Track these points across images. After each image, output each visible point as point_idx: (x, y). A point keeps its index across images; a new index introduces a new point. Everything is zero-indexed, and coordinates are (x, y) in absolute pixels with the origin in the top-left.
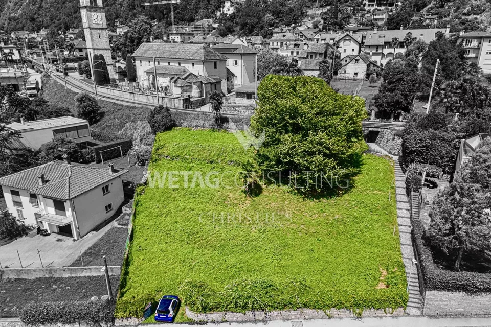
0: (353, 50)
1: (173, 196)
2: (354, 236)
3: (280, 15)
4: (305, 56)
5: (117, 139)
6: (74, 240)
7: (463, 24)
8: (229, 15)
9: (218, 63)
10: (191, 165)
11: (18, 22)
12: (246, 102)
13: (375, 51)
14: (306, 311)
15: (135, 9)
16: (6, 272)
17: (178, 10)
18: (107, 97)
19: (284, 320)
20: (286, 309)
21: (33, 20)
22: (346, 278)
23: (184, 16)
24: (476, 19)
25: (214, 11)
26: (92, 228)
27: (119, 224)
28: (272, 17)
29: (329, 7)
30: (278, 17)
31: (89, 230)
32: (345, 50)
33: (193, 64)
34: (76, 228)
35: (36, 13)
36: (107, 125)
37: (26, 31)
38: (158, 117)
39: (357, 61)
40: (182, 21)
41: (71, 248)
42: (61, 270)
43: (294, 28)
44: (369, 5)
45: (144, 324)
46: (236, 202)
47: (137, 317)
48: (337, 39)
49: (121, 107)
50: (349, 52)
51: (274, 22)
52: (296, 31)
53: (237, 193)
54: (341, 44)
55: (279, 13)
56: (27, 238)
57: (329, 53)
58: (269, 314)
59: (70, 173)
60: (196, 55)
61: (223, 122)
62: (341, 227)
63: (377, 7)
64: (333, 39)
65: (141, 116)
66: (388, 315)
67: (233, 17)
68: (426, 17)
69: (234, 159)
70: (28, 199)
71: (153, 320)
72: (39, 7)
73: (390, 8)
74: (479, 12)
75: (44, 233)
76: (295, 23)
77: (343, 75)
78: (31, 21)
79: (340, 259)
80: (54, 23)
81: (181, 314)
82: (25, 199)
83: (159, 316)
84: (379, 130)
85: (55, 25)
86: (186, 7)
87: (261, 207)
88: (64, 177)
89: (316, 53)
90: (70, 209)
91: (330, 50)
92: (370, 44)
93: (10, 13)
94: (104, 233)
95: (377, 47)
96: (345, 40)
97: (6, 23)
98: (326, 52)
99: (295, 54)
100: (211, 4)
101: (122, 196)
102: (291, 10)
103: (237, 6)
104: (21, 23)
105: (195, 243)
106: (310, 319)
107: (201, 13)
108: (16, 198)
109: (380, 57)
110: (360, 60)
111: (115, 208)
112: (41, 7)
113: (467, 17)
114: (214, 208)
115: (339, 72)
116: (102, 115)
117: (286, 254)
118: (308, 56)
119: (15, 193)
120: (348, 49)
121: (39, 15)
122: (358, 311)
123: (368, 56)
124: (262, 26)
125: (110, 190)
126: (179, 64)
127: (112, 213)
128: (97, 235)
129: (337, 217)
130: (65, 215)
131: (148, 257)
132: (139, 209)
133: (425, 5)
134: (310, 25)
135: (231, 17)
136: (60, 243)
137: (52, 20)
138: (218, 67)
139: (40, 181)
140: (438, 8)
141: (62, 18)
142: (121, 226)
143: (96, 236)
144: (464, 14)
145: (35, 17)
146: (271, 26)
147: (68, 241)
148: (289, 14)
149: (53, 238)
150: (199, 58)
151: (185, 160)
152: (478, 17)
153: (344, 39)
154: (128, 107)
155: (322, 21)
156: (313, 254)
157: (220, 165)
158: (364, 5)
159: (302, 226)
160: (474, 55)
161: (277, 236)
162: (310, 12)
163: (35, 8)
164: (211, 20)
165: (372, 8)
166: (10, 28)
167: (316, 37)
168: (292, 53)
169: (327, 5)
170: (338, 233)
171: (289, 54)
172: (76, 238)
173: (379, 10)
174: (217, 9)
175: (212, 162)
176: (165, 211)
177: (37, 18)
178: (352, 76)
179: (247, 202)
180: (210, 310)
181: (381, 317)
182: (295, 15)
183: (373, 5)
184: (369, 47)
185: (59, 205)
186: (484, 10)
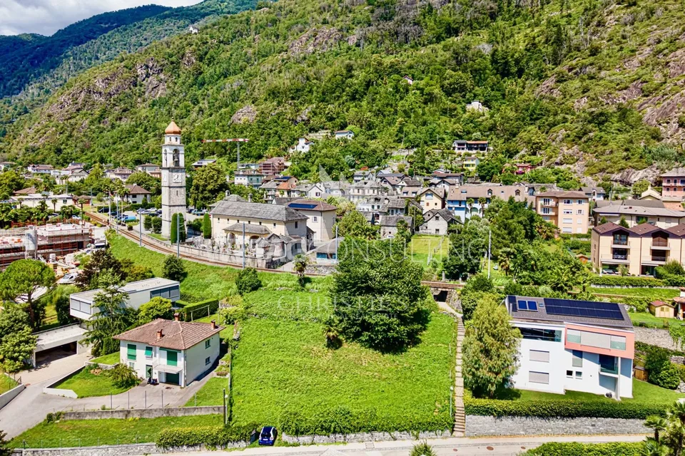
0: (436, 204)
1: (263, 350)
2: (418, 380)
3: (362, 156)
4: (386, 211)
5: (203, 299)
6: (181, 388)
7: (556, 174)
8: (304, 153)
9: (299, 223)
10: (278, 322)
11: (38, 153)
12: (326, 261)
13: (458, 206)
14: (376, 434)
15: (190, 142)
16: (132, 412)
17: (244, 146)
18: (187, 257)
19: (359, 442)
20: (361, 432)
21: (59, 151)
22: (408, 410)
23: (250, 152)
24: (569, 169)
25: (286, 148)
26: (195, 378)
27: (218, 375)
28: (352, 159)
29: (415, 150)
30: (360, 158)
31: (192, 379)
32: (428, 204)
33: (275, 225)
34: (185, 376)
35: (63, 143)
36: (191, 286)
37: (48, 164)
38: (245, 278)
39: (437, 218)
40: (248, 157)
41: (179, 393)
42: (177, 409)
43: (378, 171)
44: (459, 149)
45: (250, 447)
46: (319, 354)
47: (245, 441)
48: (419, 193)
49: (204, 268)
50: (432, 206)
51: (355, 164)
52: (379, 174)
53: (321, 346)
54: (423, 198)
55: (361, 154)
56: (139, 387)
57: (410, 208)
58: (348, 437)
59: (181, 328)
60: (278, 215)
61: (305, 282)
62: (409, 374)
63: (467, 151)
64: (416, 193)
65: (226, 277)
66: (439, 436)
67: (307, 157)
68: (518, 164)
69: (317, 316)
70: (144, 351)
71: (257, 444)
72: (69, 137)
73: (482, 152)
74: (572, 161)
75: (154, 383)
76: (379, 165)
77: (425, 231)
78: (56, 153)
79: (404, 397)
80: (86, 154)
81: (279, 440)
82: (140, 353)
83: (262, 440)
84: (447, 290)
85: (86, 157)
86: (253, 142)
87: (342, 358)
88: (177, 331)
89: (397, 209)
90: (183, 359)
91: (411, 206)
92: (453, 199)
93: (27, 142)
94: (205, 382)
95: (460, 202)
96: (427, 195)
97: (21, 153)
98: (407, 208)
99: (376, 208)
100: (283, 140)
101: (218, 351)
102: (374, 151)
103: (313, 144)
104: (42, 154)
105: (286, 388)
106: (380, 441)
107: (272, 150)
108: (132, 352)
109: (464, 212)
110: (441, 218)
111: (212, 361)
112: (70, 136)
113: (560, 167)
114: (300, 359)
115: (420, 228)
116: (185, 275)
117: (362, 394)
118: (389, 211)
119: (132, 347)
120: (430, 203)
121: (67, 145)
122: (415, 433)
123: (451, 211)
124: (342, 168)
125: (211, 344)
126: (260, 223)
127: (210, 365)
128: (200, 384)
129: (405, 365)
130: (176, 365)
131: (247, 399)
132: (235, 361)
133: (517, 152)
134: (396, 169)
135: (306, 156)
136: (169, 390)
137: (83, 152)
138: (298, 226)
139: (159, 335)
140: (530, 155)
141: (97, 149)
142: (219, 377)
143: (198, 385)
144: (557, 164)
145: (62, 147)
146: (353, 167)
147: (176, 388)
148: (371, 156)
149: (162, 386)
150: (281, 219)
151: (272, 318)
152: (571, 166)
153: (426, 193)
154: (212, 267)
155: (408, 165)
156: (384, 394)
157: (304, 322)
158: (454, 148)
159: (376, 374)
160: (553, 214)
161: (355, 381)
162: (395, 153)
163: (63, 137)
164: (283, 159)
165: (463, 152)
166: (27, 159)
167: (401, 184)
168: (373, 207)
169: (413, 147)
170: (406, 378)
171: (370, 208)
172: (183, 386)
173: (470, 155)
174: (289, 145)
175: (297, 320)
176: (257, 363)
177: (65, 149)
178: (433, 232)
179: (329, 354)
180: (302, 433)
181: (434, 439)
182: (378, 157)
183: (463, 149)
184: (452, 201)
185: (172, 355)
186: (577, 160)
